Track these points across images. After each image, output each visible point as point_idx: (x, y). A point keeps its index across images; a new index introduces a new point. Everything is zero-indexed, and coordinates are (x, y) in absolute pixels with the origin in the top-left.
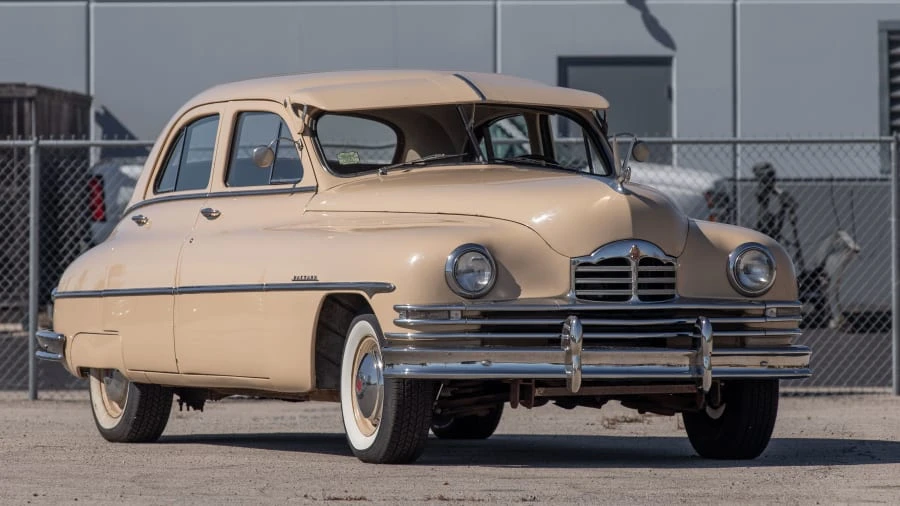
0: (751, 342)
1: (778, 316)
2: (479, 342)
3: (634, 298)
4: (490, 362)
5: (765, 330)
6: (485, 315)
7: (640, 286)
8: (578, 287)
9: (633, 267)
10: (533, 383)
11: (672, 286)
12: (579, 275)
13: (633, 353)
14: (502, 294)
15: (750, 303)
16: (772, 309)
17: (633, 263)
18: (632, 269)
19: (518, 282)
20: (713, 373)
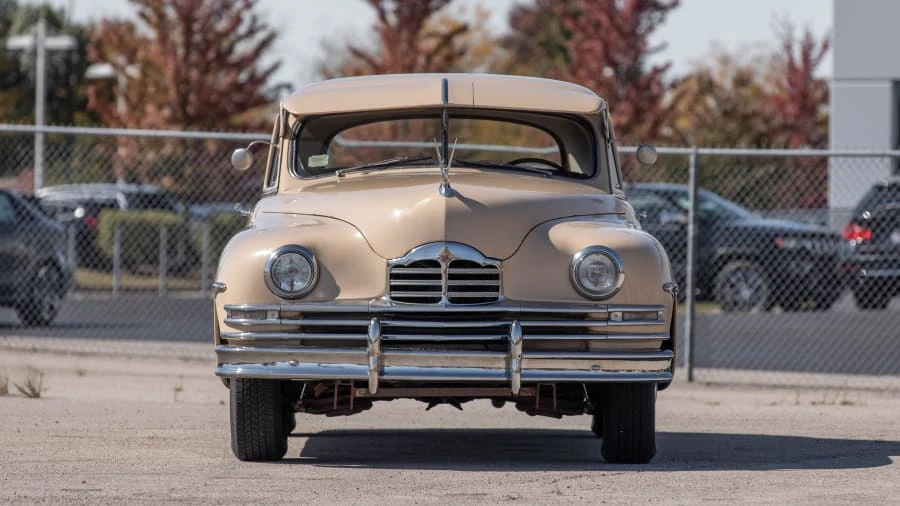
0: (593, 345)
1: (624, 320)
2: (298, 342)
3: (444, 300)
4: (298, 362)
5: (606, 334)
6: (305, 315)
7: (451, 289)
8: (393, 288)
9: (444, 269)
10: (352, 384)
11: (496, 289)
12: (393, 276)
13: (437, 355)
14: (320, 294)
15: (596, 306)
16: (617, 313)
17: (443, 265)
18: (442, 272)
19: (338, 283)
20: (522, 376)
